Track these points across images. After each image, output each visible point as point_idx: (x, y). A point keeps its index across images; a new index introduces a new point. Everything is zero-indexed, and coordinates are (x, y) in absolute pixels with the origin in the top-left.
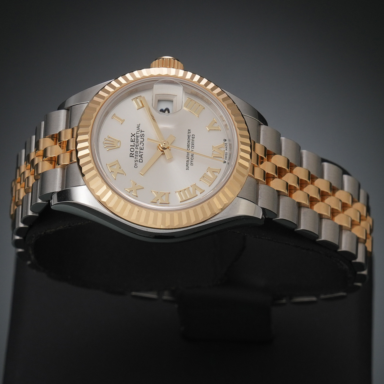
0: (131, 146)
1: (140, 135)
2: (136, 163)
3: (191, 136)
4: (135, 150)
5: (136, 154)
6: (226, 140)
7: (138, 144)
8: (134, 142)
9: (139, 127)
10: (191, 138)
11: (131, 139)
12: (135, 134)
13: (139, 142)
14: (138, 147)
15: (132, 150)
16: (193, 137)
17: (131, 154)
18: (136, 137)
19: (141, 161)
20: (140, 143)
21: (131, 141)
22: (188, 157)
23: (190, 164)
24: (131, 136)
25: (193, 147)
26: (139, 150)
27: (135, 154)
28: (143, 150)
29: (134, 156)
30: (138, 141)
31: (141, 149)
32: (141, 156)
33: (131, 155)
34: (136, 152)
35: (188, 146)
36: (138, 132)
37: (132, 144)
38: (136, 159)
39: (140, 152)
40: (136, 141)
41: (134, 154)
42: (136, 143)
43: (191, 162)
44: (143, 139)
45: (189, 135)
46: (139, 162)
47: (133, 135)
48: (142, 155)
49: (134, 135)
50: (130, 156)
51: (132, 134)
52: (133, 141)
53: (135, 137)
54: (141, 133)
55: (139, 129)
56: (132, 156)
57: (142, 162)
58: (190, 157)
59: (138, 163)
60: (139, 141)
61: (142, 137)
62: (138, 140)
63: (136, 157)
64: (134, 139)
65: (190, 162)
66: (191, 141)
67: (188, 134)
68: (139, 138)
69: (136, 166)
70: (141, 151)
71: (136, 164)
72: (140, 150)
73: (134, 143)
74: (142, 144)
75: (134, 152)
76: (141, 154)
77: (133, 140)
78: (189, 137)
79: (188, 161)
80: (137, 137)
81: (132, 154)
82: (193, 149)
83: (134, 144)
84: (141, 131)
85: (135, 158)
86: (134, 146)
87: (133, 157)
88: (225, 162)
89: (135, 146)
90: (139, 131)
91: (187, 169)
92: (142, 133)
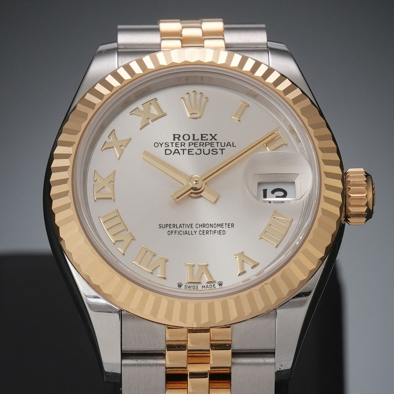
0: (194, 135)
1: (216, 147)
2: (164, 145)
3: (222, 229)
4: (187, 143)
5: (180, 144)
6: (220, 284)
7: (198, 145)
8: (202, 139)
9: (230, 145)
10: (218, 229)
11: (207, 135)
12: (215, 140)
13: (202, 148)
14: (192, 147)
15: (186, 137)
16: (222, 232)
17: (178, 136)
18: (210, 142)
19: (168, 152)
20: (201, 150)
21: (202, 135)
22: (182, 225)
23: (171, 230)
24: (211, 135)
25: (201, 233)
26: (187, 147)
27: (180, 142)
28: (189, 154)
29: (175, 142)
30: (204, 145)
31: (190, 150)
32: (176, 152)
33: (176, 136)
34: (183, 144)
35: (204, 225)
36: (219, 144)
37: (198, 136)
38: (170, 145)
39: (183, 150)
40: (204, 142)
41: (179, 140)
42: (200, 143)
43: (174, 232)
44: (208, 153)
45: (224, 225)
46: (166, 150)
47: (213, 137)
48: (179, 153)
49: (213, 139)
50: (174, 135)
51: (216, 135)
52: (202, 137)
53: (211, 140)
54: (218, 149)
55: (226, 145)
56: (174, 138)
57: (166, 154)
58: (184, 229)
59: (164, 147)
60: (204, 148)
61: (211, 152)
62: (206, 145)
63: (174, 144)
64: (207, 140)
65: (174, 229)
66: (213, 229)
67: (226, 224)
68: (209, 147)
69: (157, 145)
70: (186, 152)
71: (161, 145)
72: (187, 150)
73: (200, 139)
74: (199, 152)
75: (182, 140)
76: (181, 152)
77: (205, 137)
78: (221, 225)
79: (174, 226)
80: (211, 144)
81: (178, 138)
82: (197, 233)
83: (198, 140)
84: (222, 150)
85: (172, 143)
86: (194, 139)
87: (174, 140)
88: (180, 286)
89: (194, 142)
90: (223, 145)
91: (160, 226)
92: (219, 152)
